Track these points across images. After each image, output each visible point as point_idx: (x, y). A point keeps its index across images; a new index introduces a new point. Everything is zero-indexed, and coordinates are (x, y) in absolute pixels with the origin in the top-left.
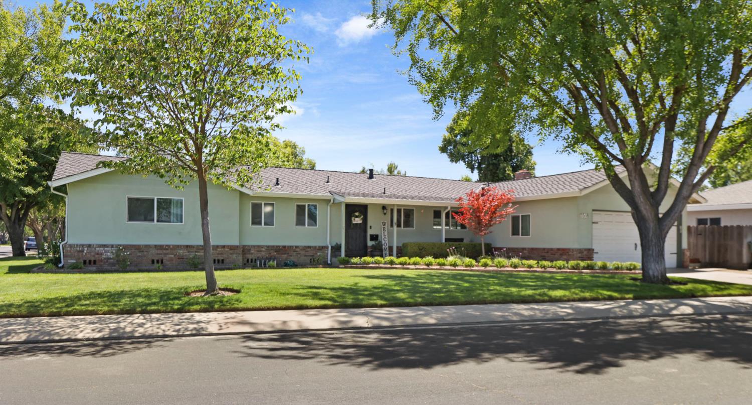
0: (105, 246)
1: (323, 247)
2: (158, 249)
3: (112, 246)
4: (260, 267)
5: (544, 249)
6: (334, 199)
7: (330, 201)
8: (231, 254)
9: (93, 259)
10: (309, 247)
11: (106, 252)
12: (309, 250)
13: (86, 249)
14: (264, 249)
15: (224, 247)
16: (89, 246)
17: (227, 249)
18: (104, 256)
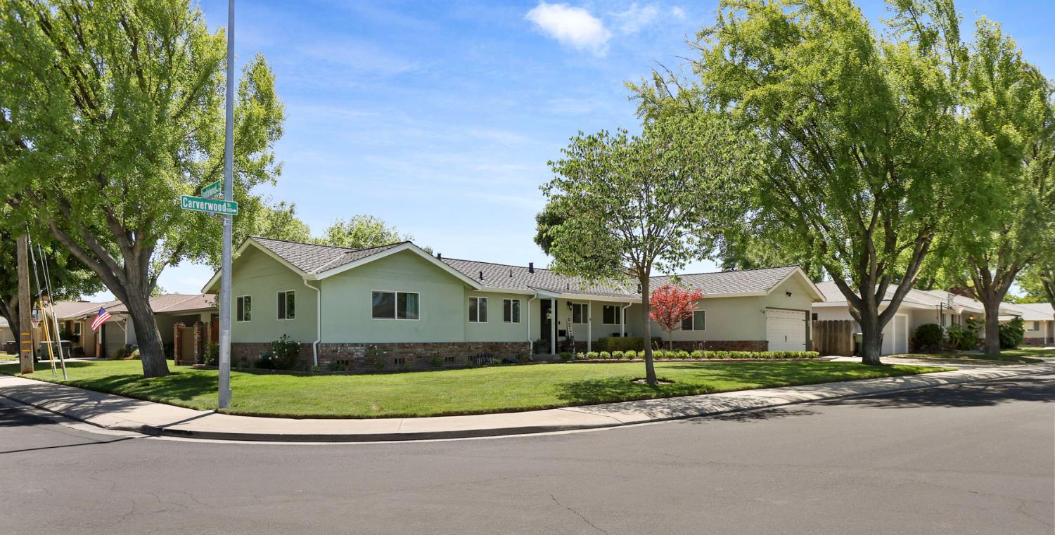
0: (356, 345)
1: (526, 343)
2: (400, 348)
3: (362, 345)
4: (481, 366)
5: (723, 342)
6: (537, 294)
7: (533, 296)
8: (460, 352)
9: (345, 359)
10: (516, 343)
11: (357, 351)
12: (515, 346)
13: (339, 348)
14: (480, 346)
15: (454, 344)
16: (343, 345)
17: (456, 347)
18: (355, 357)
